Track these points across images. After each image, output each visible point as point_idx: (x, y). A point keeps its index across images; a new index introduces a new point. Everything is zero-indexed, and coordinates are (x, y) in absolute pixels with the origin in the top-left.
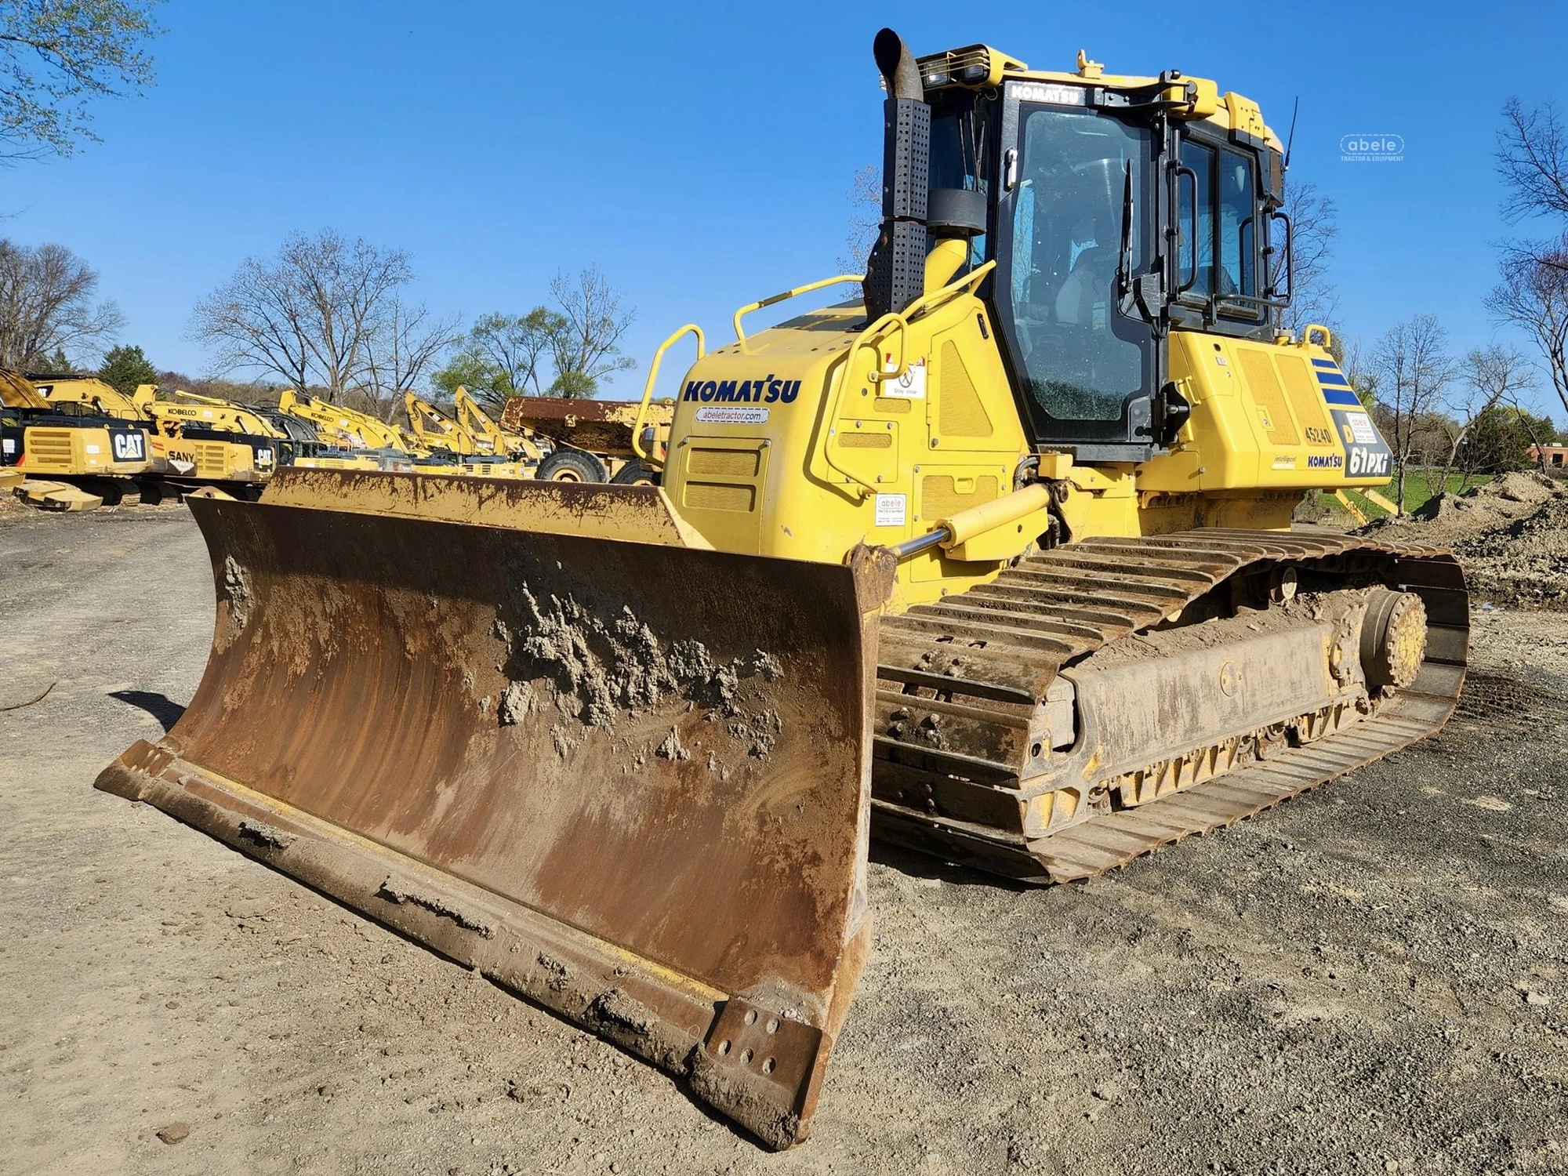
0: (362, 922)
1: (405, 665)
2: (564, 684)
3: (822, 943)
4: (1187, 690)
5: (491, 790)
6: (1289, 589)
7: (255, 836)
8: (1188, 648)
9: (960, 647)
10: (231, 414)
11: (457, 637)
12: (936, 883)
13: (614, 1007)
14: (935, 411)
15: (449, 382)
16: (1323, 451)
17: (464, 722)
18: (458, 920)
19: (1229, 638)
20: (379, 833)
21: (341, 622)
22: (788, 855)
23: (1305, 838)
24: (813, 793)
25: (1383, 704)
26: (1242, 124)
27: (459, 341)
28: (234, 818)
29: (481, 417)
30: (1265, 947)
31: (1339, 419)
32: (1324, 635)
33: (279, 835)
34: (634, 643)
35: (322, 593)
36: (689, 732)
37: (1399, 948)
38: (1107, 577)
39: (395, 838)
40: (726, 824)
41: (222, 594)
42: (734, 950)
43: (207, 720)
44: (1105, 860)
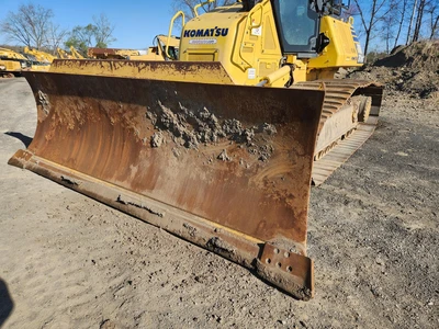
0: (114, 210)
1: (111, 128)
2: (177, 134)
3: (299, 225)
5: (151, 168)
7: (69, 182)
10: (12, 53)
11: (131, 118)
13: (219, 243)
14: (263, 40)
15: (68, 45)
17: (137, 146)
18: (150, 211)
20: (113, 180)
21: (84, 113)
22: (278, 195)
23: (364, 167)
24: (288, 174)
27: (69, 33)
28: (59, 176)
31: (356, 46)
32: (352, 109)
33: (77, 181)
34: (208, 120)
35: (76, 102)
36: (231, 151)
39: (118, 183)
40: (250, 182)
41: (38, 103)
42: (261, 226)
43: (41, 143)
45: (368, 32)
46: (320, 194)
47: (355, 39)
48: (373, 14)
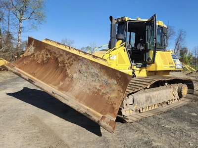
1: (58, 67)
4: (150, 97)
6: (166, 84)
8: (151, 91)
11: (68, 66)
14: (117, 61)
16: (172, 66)
17: (66, 76)
18: (64, 98)
19: (157, 90)
20: (51, 85)
21: (48, 59)
22: (111, 103)
23: (165, 118)
24: (116, 97)
25: (182, 99)
26: (160, 24)
30: (154, 134)
31: (175, 61)
32: (172, 90)
33: (34, 81)
36: (100, 86)
37: (173, 135)
38: (138, 82)
39: (53, 86)
40: (103, 97)
42: (103, 111)
44: (135, 120)
47: (174, 58)
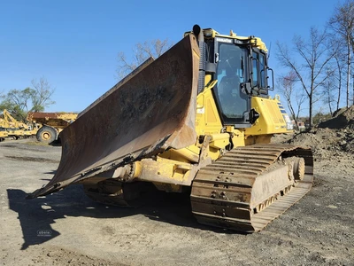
4: (266, 183)
6: (280, 158)
9: (227, 174)
12: (224, 234)
14: (206, 117)
16: (283, 124)
27: (4, 97)
29: (11, 118)
31: (284, 117)
32: (287, 168)
45: (310, 96)
46: (259, 238)
47: (282, 112)
48: (313, 80)
